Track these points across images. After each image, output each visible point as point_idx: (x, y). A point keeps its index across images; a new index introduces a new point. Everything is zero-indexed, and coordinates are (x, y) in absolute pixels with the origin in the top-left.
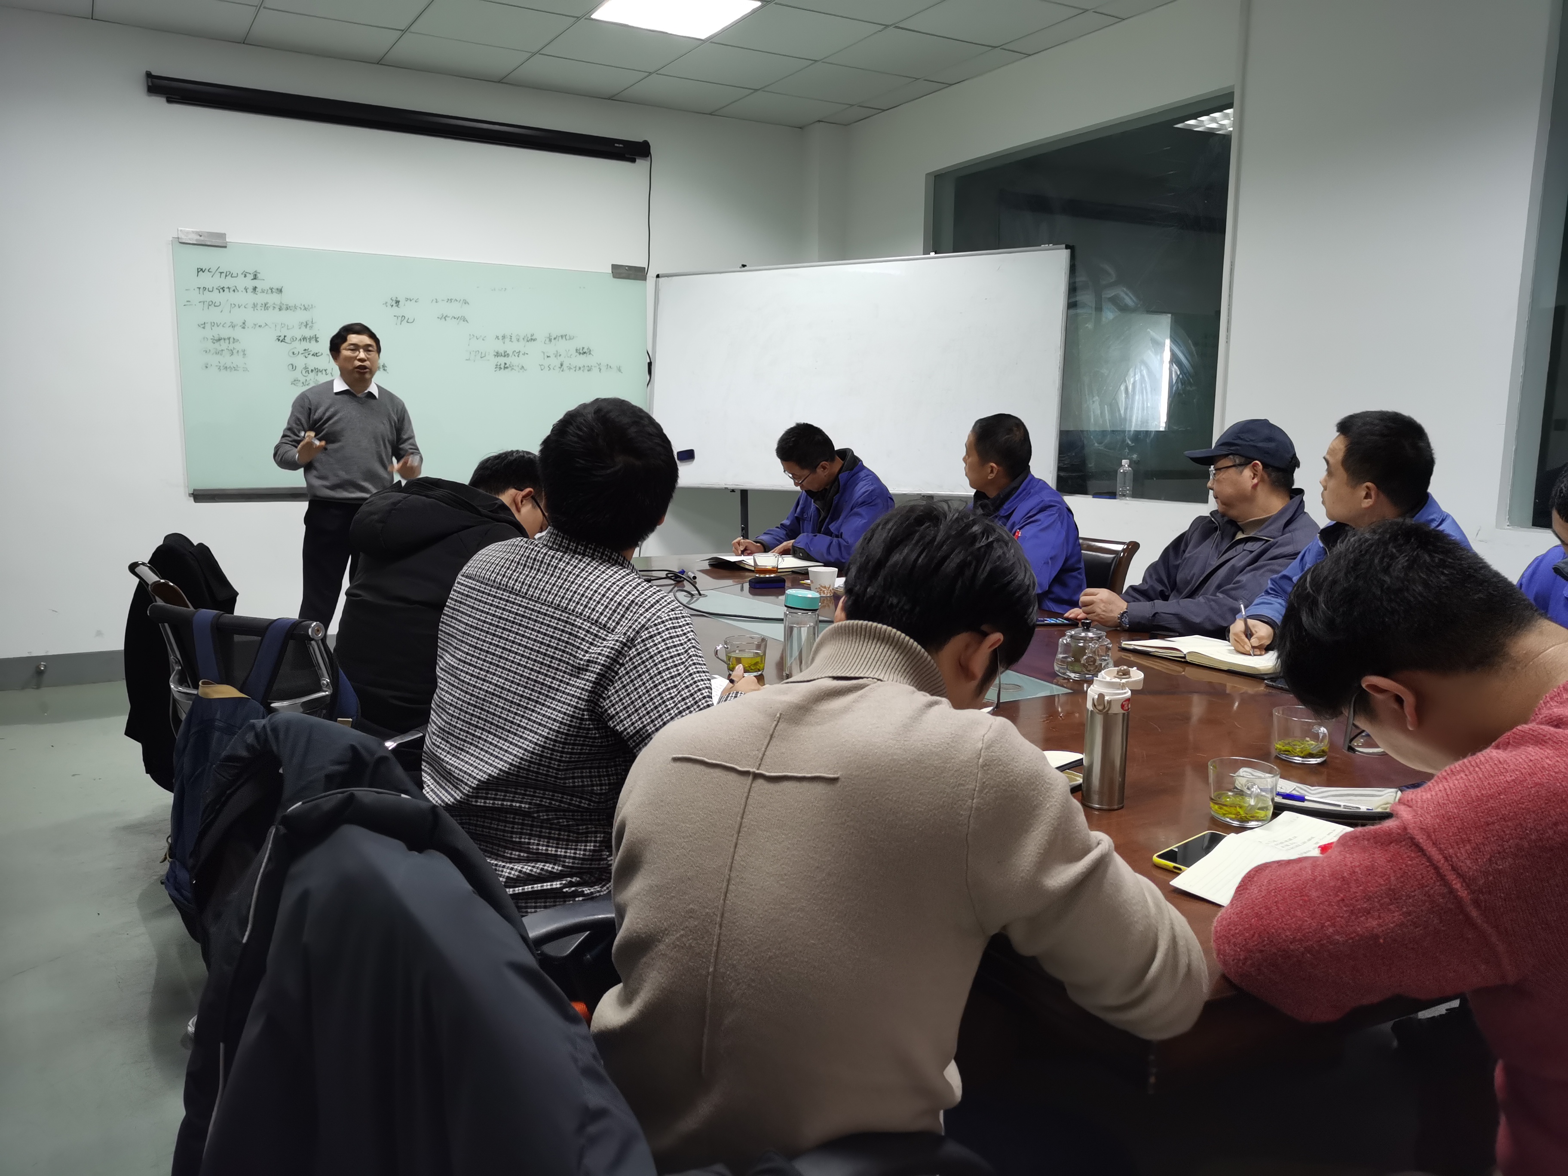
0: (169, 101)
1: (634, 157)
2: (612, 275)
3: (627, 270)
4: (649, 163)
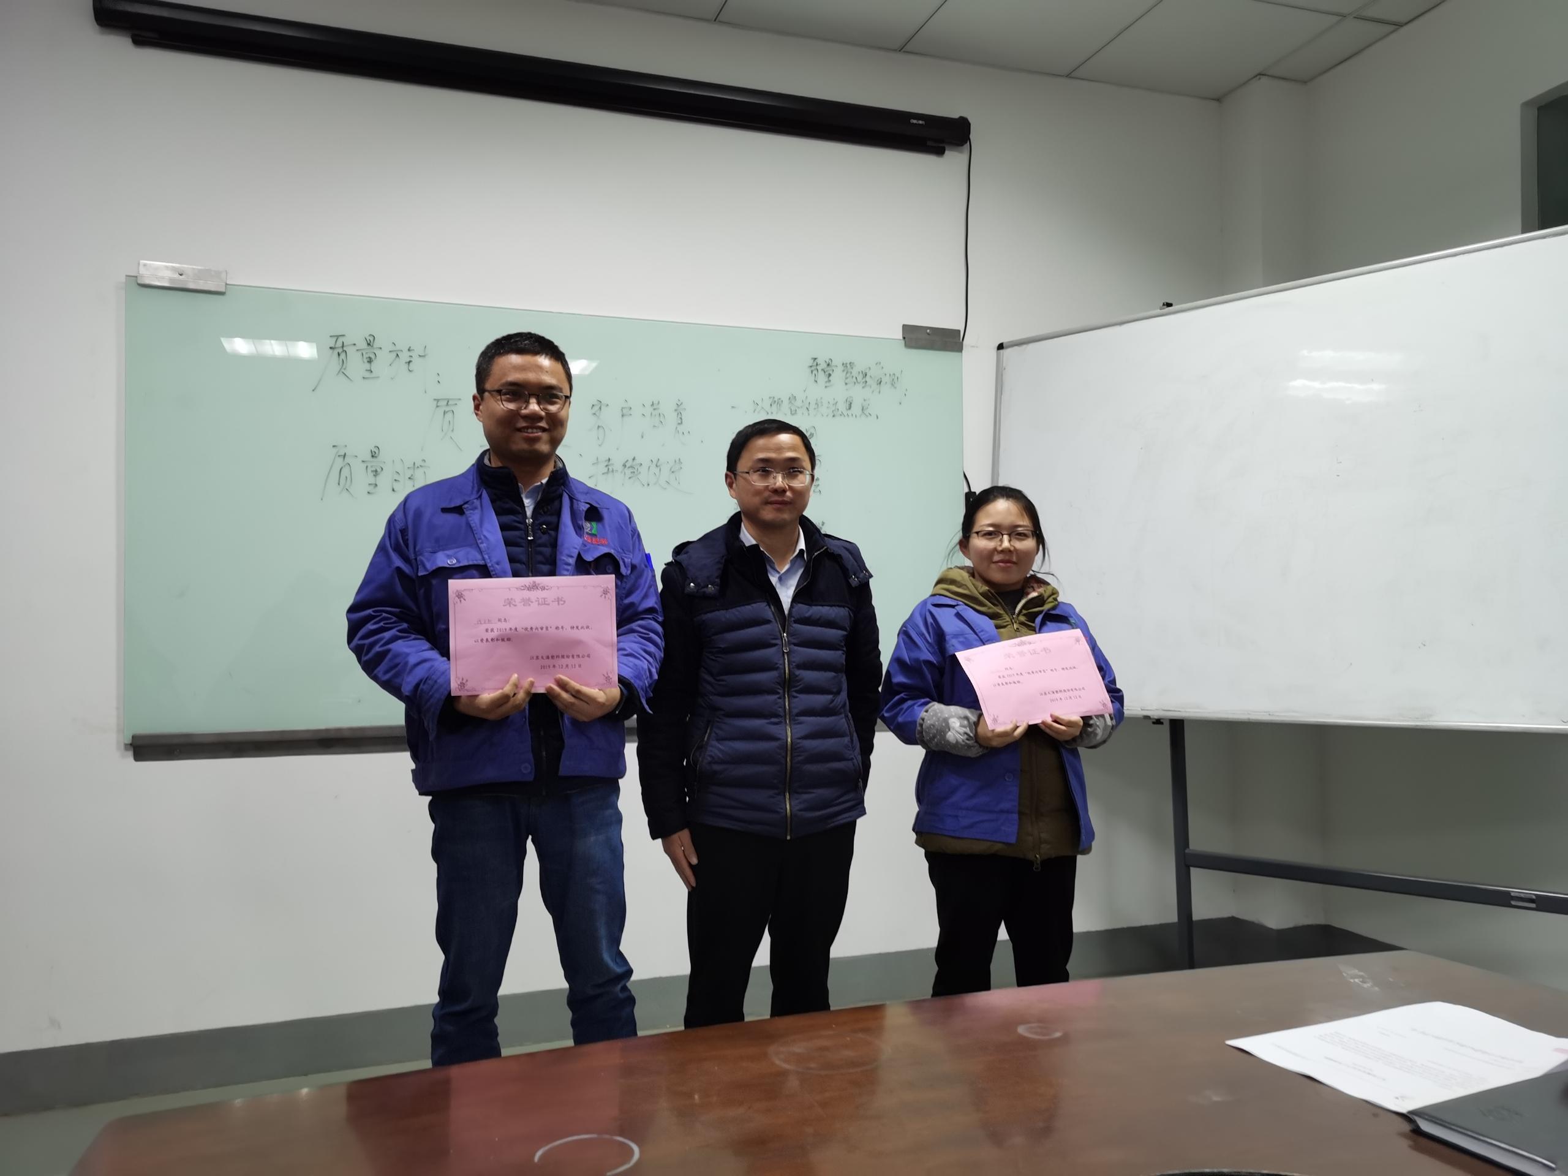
0: (140, 41)
1: (941, 145)
2: (903, 342)
3: (928, 334)
4: (966, 157)
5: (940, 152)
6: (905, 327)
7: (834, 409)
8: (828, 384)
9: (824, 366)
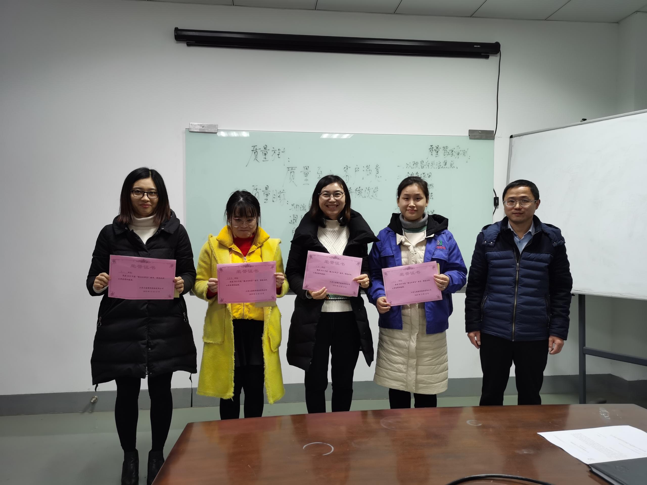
0: (189, 45)
1: (488, 54)
2: (469, 137)
3: (480, 133)
4: (499, 58)
5: (487, 57)
6: (470, 131)
7: (439, 165)
8: (436, 156)
9: (435, 148)
